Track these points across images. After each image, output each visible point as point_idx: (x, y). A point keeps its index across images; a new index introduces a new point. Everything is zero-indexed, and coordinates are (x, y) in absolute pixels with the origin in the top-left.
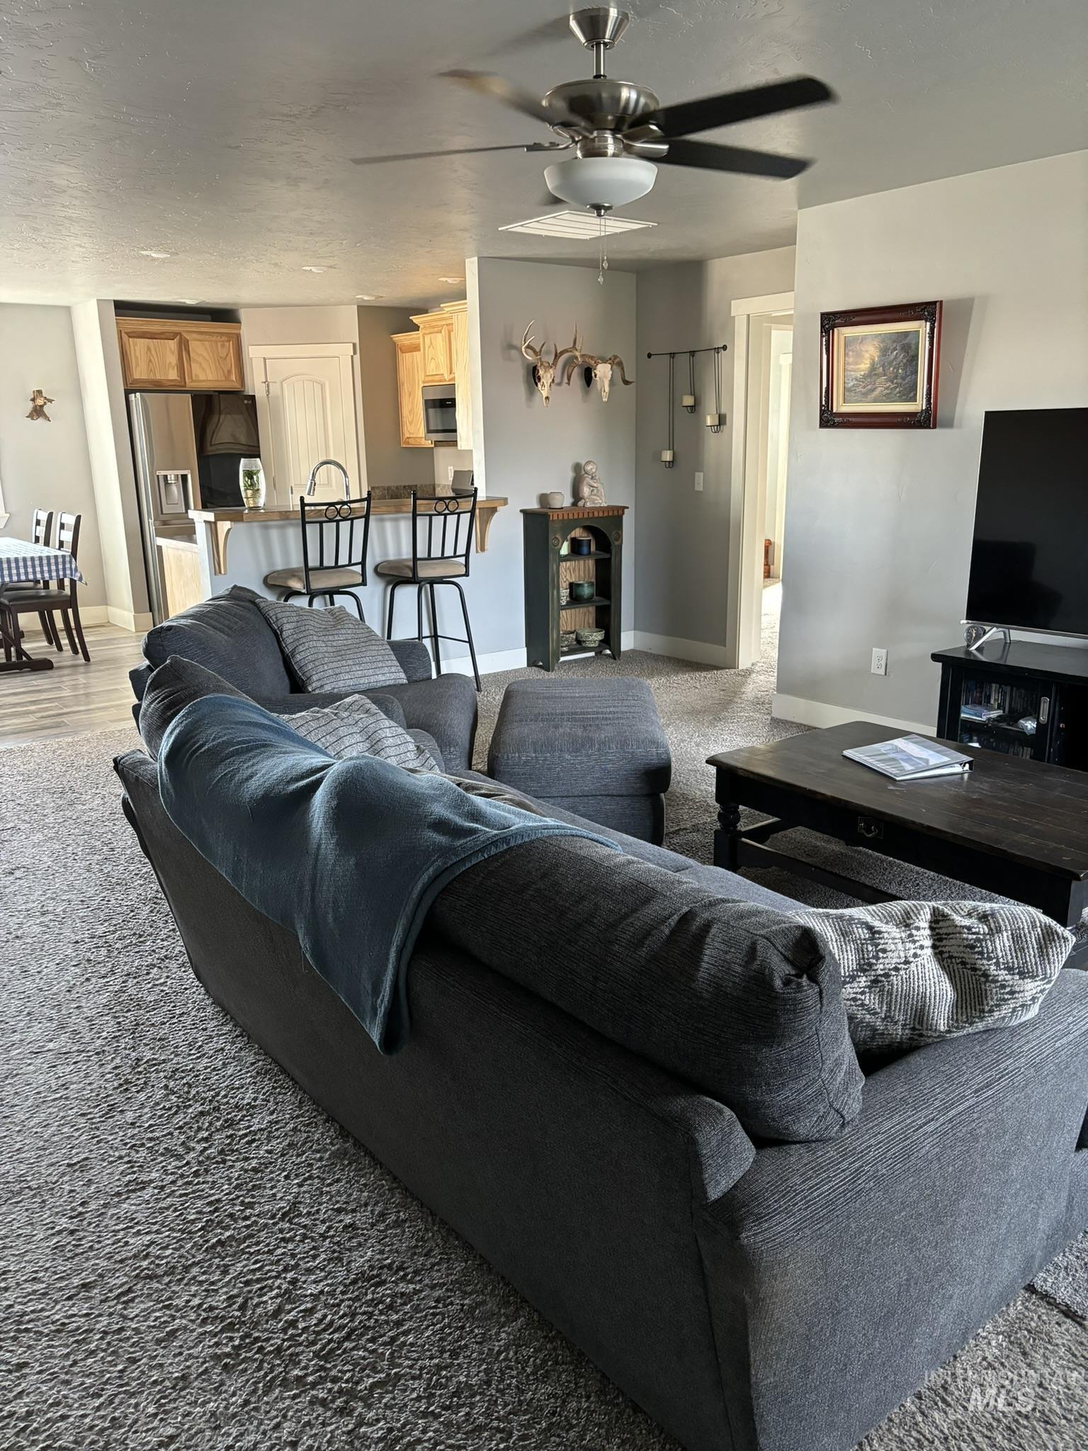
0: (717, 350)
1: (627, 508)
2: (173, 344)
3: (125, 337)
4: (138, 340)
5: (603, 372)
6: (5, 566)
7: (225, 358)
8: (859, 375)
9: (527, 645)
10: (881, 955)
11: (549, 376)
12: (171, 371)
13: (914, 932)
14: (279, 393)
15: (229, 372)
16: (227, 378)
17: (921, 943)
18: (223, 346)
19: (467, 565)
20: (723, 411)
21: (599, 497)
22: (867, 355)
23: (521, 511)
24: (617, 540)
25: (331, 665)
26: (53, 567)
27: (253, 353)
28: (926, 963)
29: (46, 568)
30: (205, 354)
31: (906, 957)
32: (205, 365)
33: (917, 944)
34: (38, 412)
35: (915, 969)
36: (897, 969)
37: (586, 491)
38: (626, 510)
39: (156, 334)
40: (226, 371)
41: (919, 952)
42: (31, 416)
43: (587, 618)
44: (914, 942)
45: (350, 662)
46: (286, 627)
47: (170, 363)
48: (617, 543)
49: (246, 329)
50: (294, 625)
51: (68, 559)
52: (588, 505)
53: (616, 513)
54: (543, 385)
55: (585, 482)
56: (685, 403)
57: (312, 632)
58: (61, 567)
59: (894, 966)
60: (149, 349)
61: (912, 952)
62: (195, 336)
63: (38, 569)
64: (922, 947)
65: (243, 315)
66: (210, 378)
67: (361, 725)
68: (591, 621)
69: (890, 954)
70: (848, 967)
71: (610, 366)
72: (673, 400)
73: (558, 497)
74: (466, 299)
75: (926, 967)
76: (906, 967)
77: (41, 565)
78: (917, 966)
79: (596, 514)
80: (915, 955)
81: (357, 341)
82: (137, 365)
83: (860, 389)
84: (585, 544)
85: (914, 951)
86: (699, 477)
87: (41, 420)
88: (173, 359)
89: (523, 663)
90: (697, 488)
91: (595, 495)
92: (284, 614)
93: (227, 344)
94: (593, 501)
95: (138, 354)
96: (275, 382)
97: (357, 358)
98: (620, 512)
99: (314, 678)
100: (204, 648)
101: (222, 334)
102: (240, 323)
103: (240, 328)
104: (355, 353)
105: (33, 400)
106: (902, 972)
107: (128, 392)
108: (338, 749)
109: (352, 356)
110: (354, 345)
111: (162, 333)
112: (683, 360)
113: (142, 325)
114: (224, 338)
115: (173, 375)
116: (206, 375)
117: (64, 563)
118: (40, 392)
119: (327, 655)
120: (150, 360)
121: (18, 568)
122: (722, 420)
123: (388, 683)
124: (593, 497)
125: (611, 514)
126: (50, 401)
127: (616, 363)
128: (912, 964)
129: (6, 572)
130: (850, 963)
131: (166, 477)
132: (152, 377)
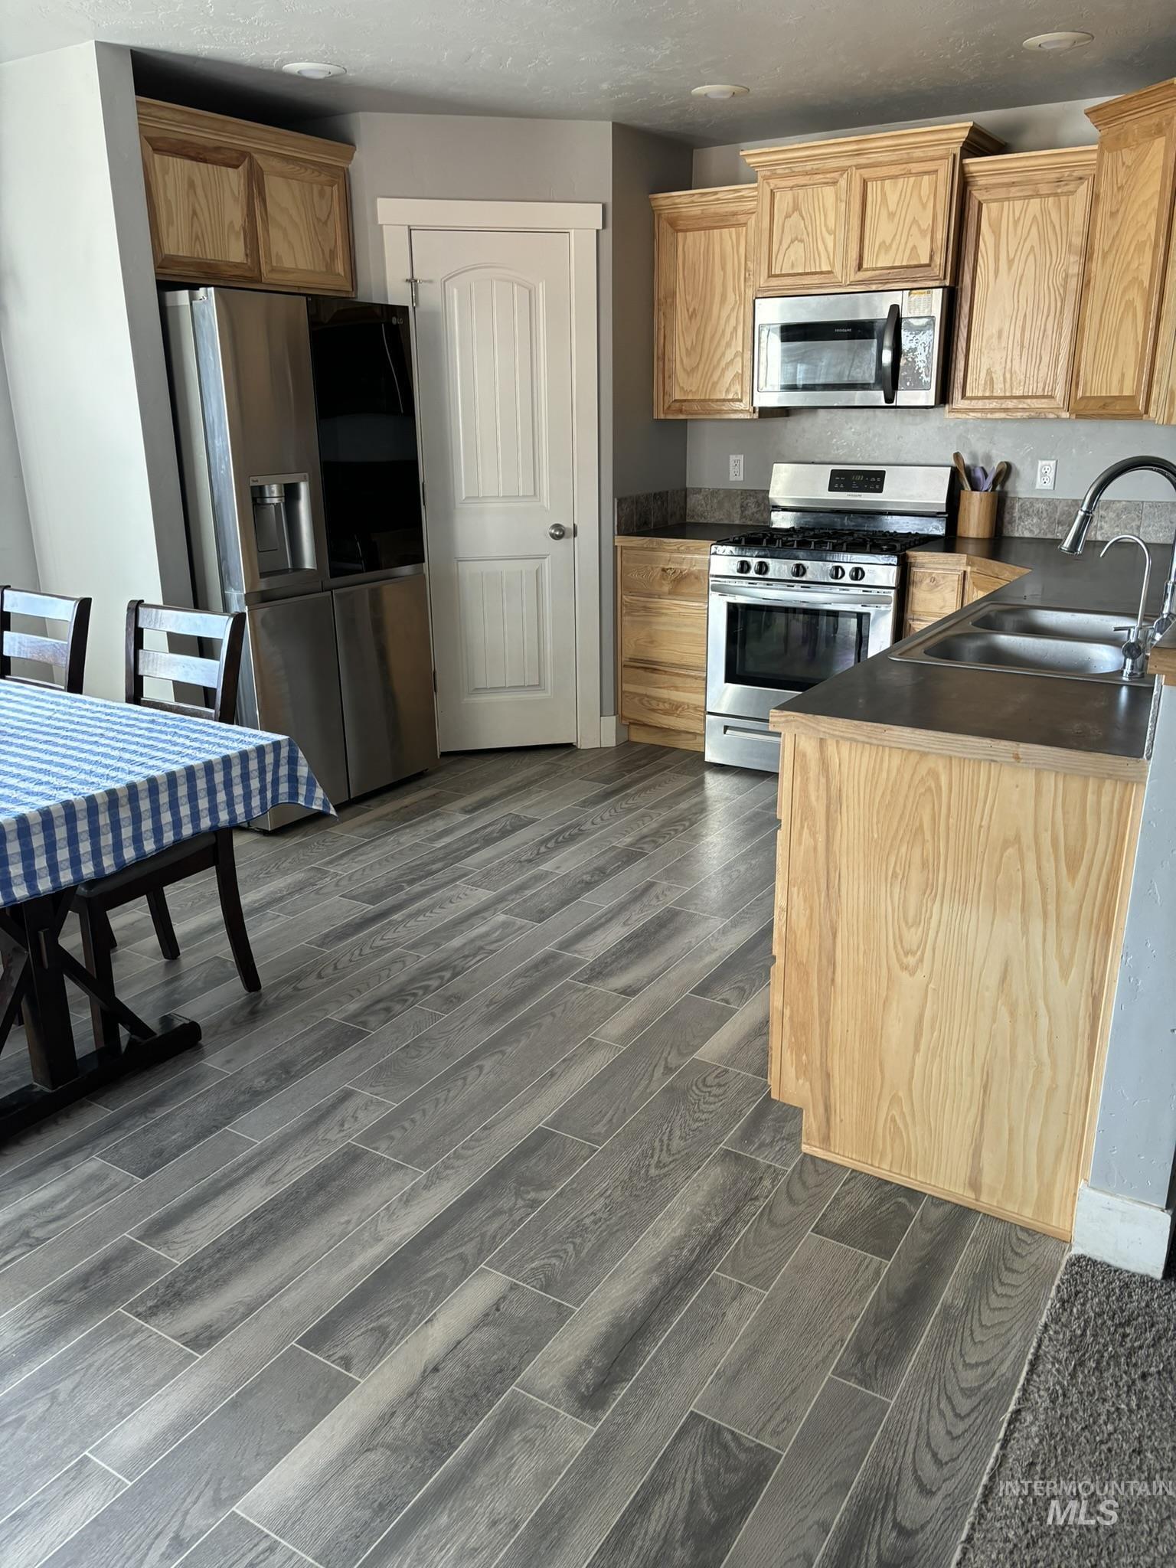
2: (234, 179)
3: (153, 149)
4: (172, 160)
6: (13, 848)
7: (326, 224)
12: (233, 243)
15: (334, 257)
16: (330, 268)
18: (322, 194)
27: (384, 213)
32: (292, 234)
39: (205, 148)
40: (327, 253)
47: (231, 223)
60: (192, 185)
62: (276, 163)
65: (368, 128)
66: (302, 265)
81: (609, 201)
82: (170, 222)
88: (235, 214)
93: (328, 189)
95: (171, 195)
96: (431, 282)
97: (608, 236)
101: (321, 167)
102: (353, 144)
103: (351, 158)
104: (604, 226)
107: (165, 286)
109: (596, 233)
110: (604, 207)
111: (217, 149)
113: (179, 123)
114: (323, 178)
115: (236, 252)
116: (295, 256)
120: (195, 213)
129: (16, 870)
132: (198, 253)
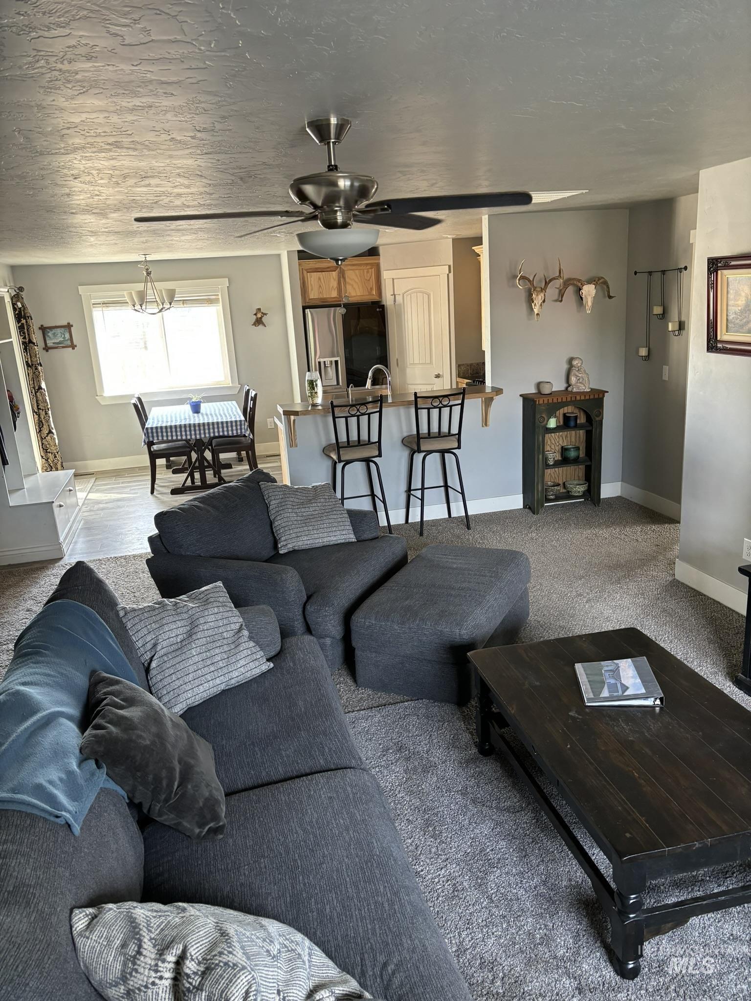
0: (680, 270)
1: (608, 392)
2: (334, 275)
3: (305, 272)
4: (313, 274)
5: (589, 291)
7: (369, 280)
8: (737, 309)
9: (523, 493)
10: (134, 974)
11: (540, 297)
12: (333, 292)
13: (160, 964)
14: (402, 301)
15: (372, 289)
16: (370, 294)
17: (162, 974)
18: (368, 272)
19: (459, 441)
20: (683, 319)
21: (583, 385)
22: (743, 294)
23: (521, 396)
24: (597, 416)
25: (296, 530)
26: (234, 428)
27: (386, 275)
28: (160, 992)
29: (230, 429)
30: (356, 280)
31: (147, 982)
32: (355, 286)
33: (159, 974)
34: (259, 322)
35: (151, 994)
36: (139, 989)
37: (573, 380)
38: (606, 394)
39: (324, 268)
40: (369, 288)
41: (157, 981)
42: (254, 324)
43: (577, 472)
44: (156, 971)
45: (311, 528)
46: (273, 502)
47: (333, 287)
48: (597, 419)
49: (384, 259)
50: (277, 501)
51: (243, 423)
52: (575, 390)
53: (596, 396)
54: (535, 305)
55: (572, 374)
56: (655, 312)
57: (288, 506)
58: (239, 427)
59: (138, 986)
60: (319, 279)
61: (151, 980)
62: (350, 267)
63: (225, 429)
64: (161, 978)
65: (381, 251)
66: (359, 294)
67: (190, 613)
68: (581, 475)
69: (138, 975)
70: (115, 974)
71: (594, 286)
72: (649, 309)
73: (547, 386)
74: (482, 244)
75: (160, 996)
76: (145, 990)
77: (227, 427)
78: (152, 992)
79: (578, 398)
80: (153, 984)
81: (451, 264)
82: (312, 290)
83: (738, 321)
84: (572, 419)
85: (153, 980)
86: (666, 368)
87: (261, 327)
88: (334, 284)
89: (520, 505)
90: (664, 378)
91: (580, 383)
92: (273, 494)
93: (370, 270)
94: (578, 388)
95: (312, 283)
96: (399, 295)
97: (451, 275)
98: (601, 396)
99: (283, 539)
100: (188, 526)
101: (367, 264)
102: (379, 255)
103: (379, 259)
104: (450, 272)
105: (256, 314)
106: (142, 994)
107: (304, 308)
108: (157, 634)
109: (448, 275)
110: (450, 266)
111: (328, 268)
112: (657, 277)
113: (315, 264)
114: (368, 267)
115: (334, 294)
116: (356, 292)
117: (241, 425)
118: (259, 310)
119: (295, 523)
120: (320, 286)
121: (214, 428)
122: (682, 326)
123: (339, 542)
124: (579, 384)
125: (592, 397)
126: (266, 314)
127: (600, 282)
128: (149, 990)
130: (117, 971)
131: (325, 362)
132: (321, 296)
